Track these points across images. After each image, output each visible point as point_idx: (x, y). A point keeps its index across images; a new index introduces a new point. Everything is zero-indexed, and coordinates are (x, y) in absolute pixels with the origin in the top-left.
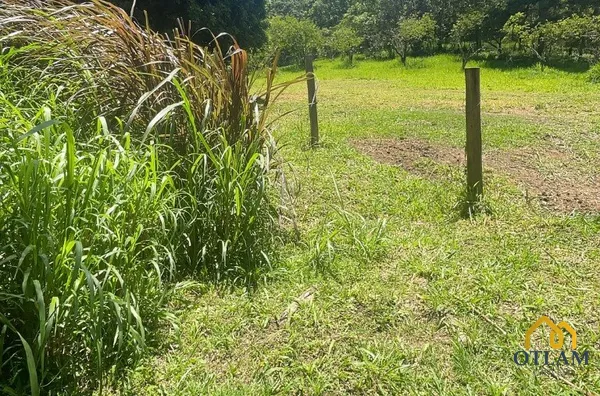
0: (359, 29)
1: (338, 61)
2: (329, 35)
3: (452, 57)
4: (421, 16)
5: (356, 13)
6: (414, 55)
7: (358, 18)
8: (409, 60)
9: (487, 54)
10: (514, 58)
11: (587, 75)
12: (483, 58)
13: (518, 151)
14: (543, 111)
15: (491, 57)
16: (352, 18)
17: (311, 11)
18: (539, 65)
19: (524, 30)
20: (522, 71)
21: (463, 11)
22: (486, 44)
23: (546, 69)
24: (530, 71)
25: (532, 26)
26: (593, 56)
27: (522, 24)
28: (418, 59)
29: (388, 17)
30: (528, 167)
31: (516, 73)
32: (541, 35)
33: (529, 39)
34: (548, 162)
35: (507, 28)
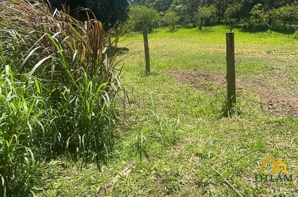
0: (178, 12)
1: (168, 29)
2: (163, 15)
3: (225, 27)
4: (209, 5)
5: (177, 4)
6: (206, 25)
7: (178, 7)
8: (203, 28)
9: (243, 25)
10: (256, 27)
11: (294, 35)
12: (240, 27)
13: (257, 77)
14: (271, 54)
15: (245, 27)
16: (175, 7)
17: (155, 3)
18: (269, 31)
19: (262, 12)
20: (260, 33)
21: (231, 3)
22: (242, 20)
23: (273, 32)
24: (265, 33)
25: (266, 11)
26: (296, 26)
27: (261, 10)
28: (208, 27)
29: (193, 6)
30: (262, 86)
31: (257, 34)
32: (270, 15)
33: (264, 17)
34: (273, 82)
35: (253, 12)
